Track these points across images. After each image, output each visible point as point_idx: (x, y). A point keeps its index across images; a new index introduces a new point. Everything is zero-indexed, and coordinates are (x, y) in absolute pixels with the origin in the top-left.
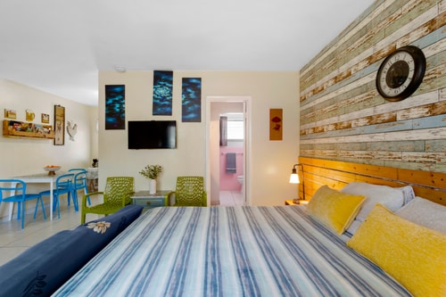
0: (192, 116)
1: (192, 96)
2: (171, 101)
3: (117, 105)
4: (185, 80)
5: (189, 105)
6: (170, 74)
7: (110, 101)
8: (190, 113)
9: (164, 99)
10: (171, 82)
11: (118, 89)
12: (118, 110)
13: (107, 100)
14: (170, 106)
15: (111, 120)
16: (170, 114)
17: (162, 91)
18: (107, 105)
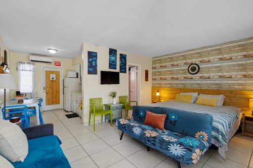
0: (123, 70)
1: (123, 62)
2: (116, 63)
3: (94, 62)
4: (121, 55)
5: (122, 66)
6: (116, 51)
7: (91, 60)
8: (123, 69)
9: (113, 62)
10: (116, 55)
11: (94, 54)
12: (94, 65)
13: (89, 59)
14: (116, 65)
15: (91, 69)
16: (116, 69)
17: (113, 58)
18: (89, 62)
